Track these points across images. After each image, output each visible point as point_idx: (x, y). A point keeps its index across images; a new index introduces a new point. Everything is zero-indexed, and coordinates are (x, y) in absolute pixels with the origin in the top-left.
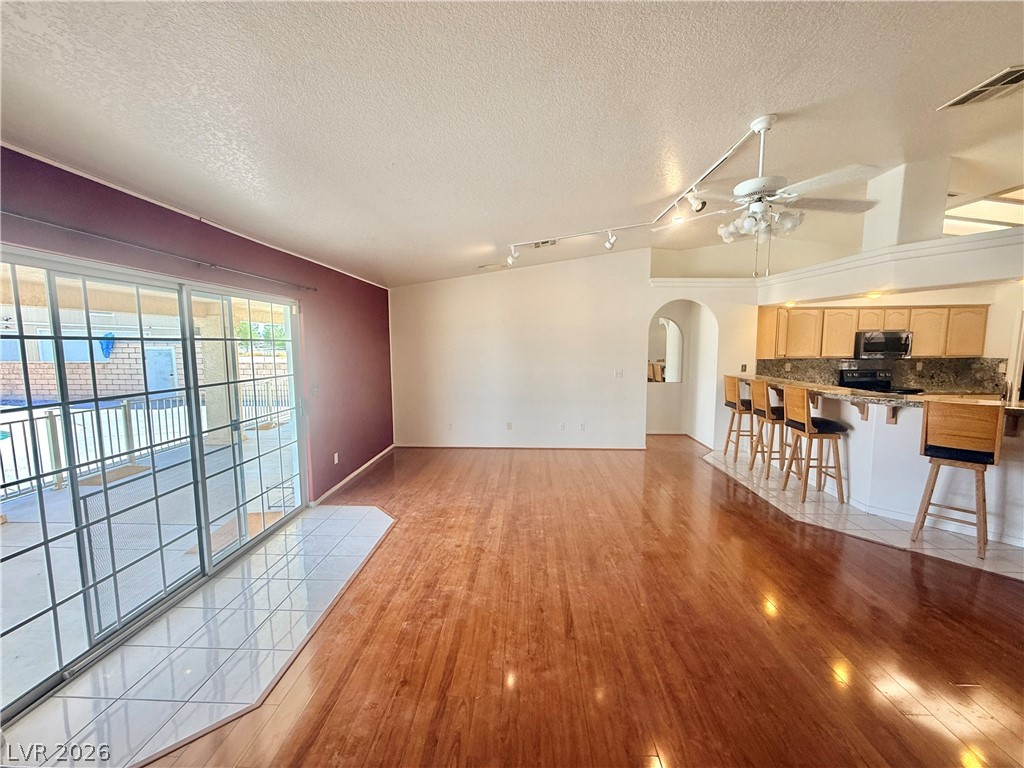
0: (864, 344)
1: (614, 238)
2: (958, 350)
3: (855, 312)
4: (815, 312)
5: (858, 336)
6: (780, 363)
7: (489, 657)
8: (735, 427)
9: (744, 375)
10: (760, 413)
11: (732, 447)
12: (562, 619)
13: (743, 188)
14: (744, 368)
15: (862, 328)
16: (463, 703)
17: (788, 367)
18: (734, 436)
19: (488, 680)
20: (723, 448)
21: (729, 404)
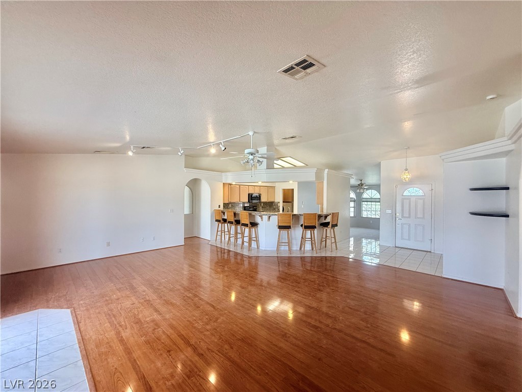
0: (251, 197)
1: (183, 151)
2: (271, 200)
3: (247, 187)
4: (238, 186)
5: (249, 194)
6: (228, 204)
7: (195, 327)
8: (220, 229)
9: (219, 209)
10: (231, 223)
11: (219, 237)
12: (208, 306)
13: (247, 151)
14: (219, 206)
15: (250, 192)
16: (200, 342)
17: (230, 205)
18: (219, 233)
19: (202, 332)
20: (215, 239)
21: (217, 221)
